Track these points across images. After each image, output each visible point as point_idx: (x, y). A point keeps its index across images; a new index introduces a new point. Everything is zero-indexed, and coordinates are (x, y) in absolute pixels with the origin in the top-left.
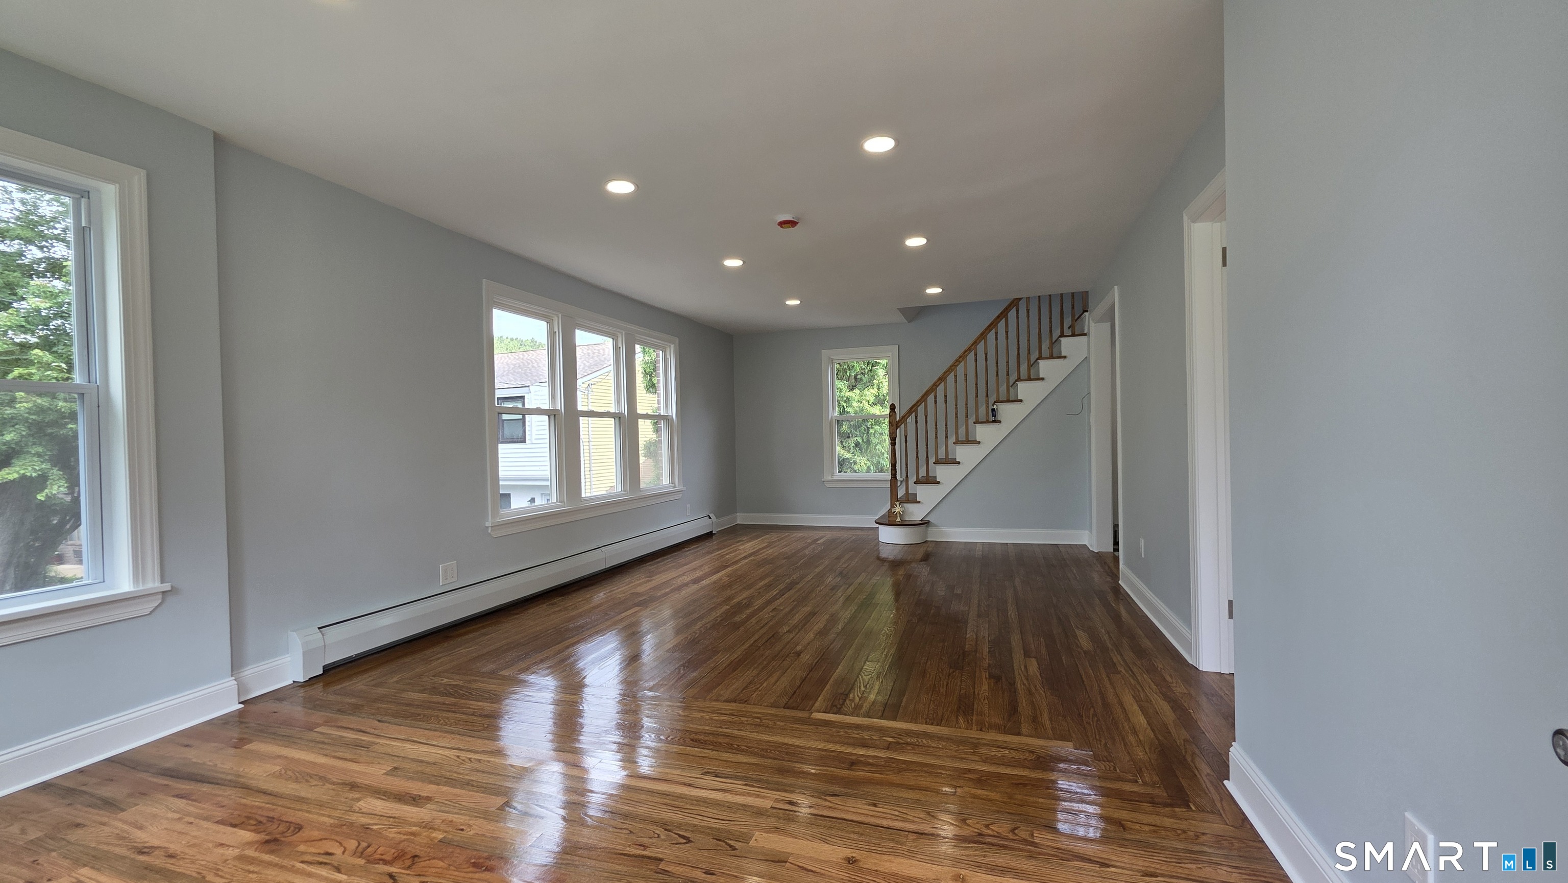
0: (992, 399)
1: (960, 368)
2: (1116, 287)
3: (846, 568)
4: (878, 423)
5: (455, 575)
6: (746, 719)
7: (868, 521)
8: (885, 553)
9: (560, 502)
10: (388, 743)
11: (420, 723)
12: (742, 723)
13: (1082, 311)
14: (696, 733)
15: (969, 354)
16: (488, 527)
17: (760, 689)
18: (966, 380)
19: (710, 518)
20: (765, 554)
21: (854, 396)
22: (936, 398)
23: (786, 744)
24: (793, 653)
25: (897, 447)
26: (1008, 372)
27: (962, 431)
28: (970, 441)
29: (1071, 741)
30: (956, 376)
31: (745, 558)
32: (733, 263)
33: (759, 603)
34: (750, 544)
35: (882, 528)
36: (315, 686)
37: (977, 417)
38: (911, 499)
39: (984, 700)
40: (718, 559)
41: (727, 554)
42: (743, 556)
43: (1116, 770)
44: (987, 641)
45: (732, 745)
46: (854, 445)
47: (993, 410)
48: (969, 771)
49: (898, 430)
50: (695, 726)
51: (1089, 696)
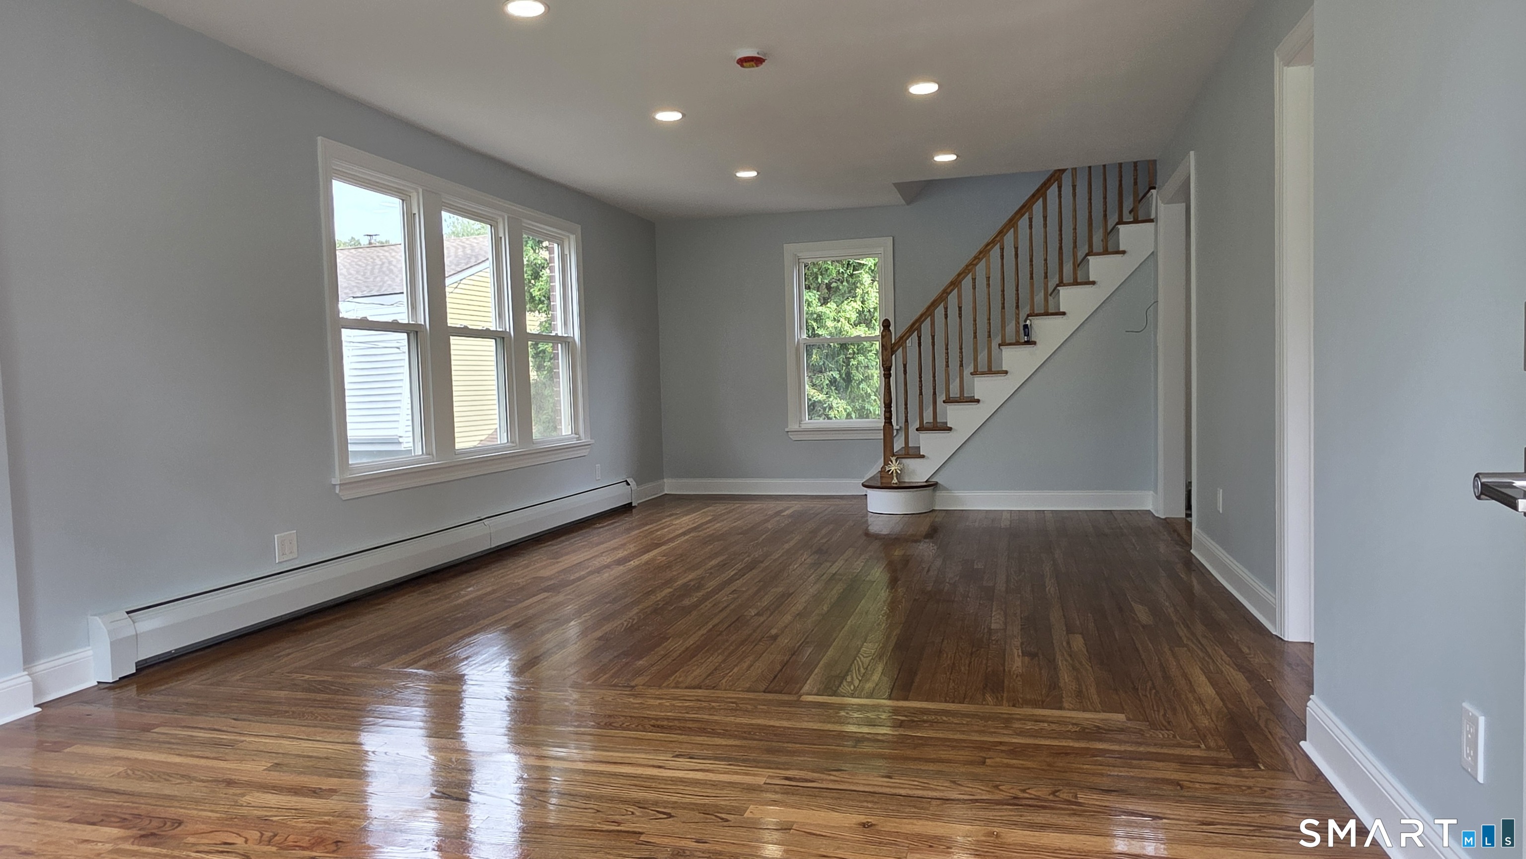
0: (1025, 311)
1: (981, 268)
2: (1192, 153)
3: (825, 543)
4: (862, 351)
5: (295, 550)
6: (718, 704)
7: (852, 487)
8: (877, 527)
9: (427, 454)
10: (256, 740)
11: (292, 720)
12: (713, 707)
13: (1147, 189)
14: (657, 720)
15: (992, 248)
16: (335, 485)
17: (730, 674)
18: (988, 285)
19: (628, 484)
20: (713, 528)
21: (828, 312)
22: (946, 311)
23: (774, 726)
24: (767, 637)
25: (892, 379)
26: (1046, 273)
27: (983, 357)
28: (993, 370)
29: (1123, 713)
30: (974, 279)
31: (684, 534)
32: (669, 117)
33: (712, 584)
34: (688, 517)
35: (871, 493)
36: (130, 688)
37: (1003, 336)
38: (915, 453)
39: (1017, 676)
40: (645, 537)
41: (657, 530)
42: (680, 531)
43: (1176, 738)
44: (1019, 618)
45: (704, 729)
46: (827, 382)
47: (1026, 326)
48: (1001, 743)
49: (894, 356)
50: (654, 713)
51: (1146, 670)
